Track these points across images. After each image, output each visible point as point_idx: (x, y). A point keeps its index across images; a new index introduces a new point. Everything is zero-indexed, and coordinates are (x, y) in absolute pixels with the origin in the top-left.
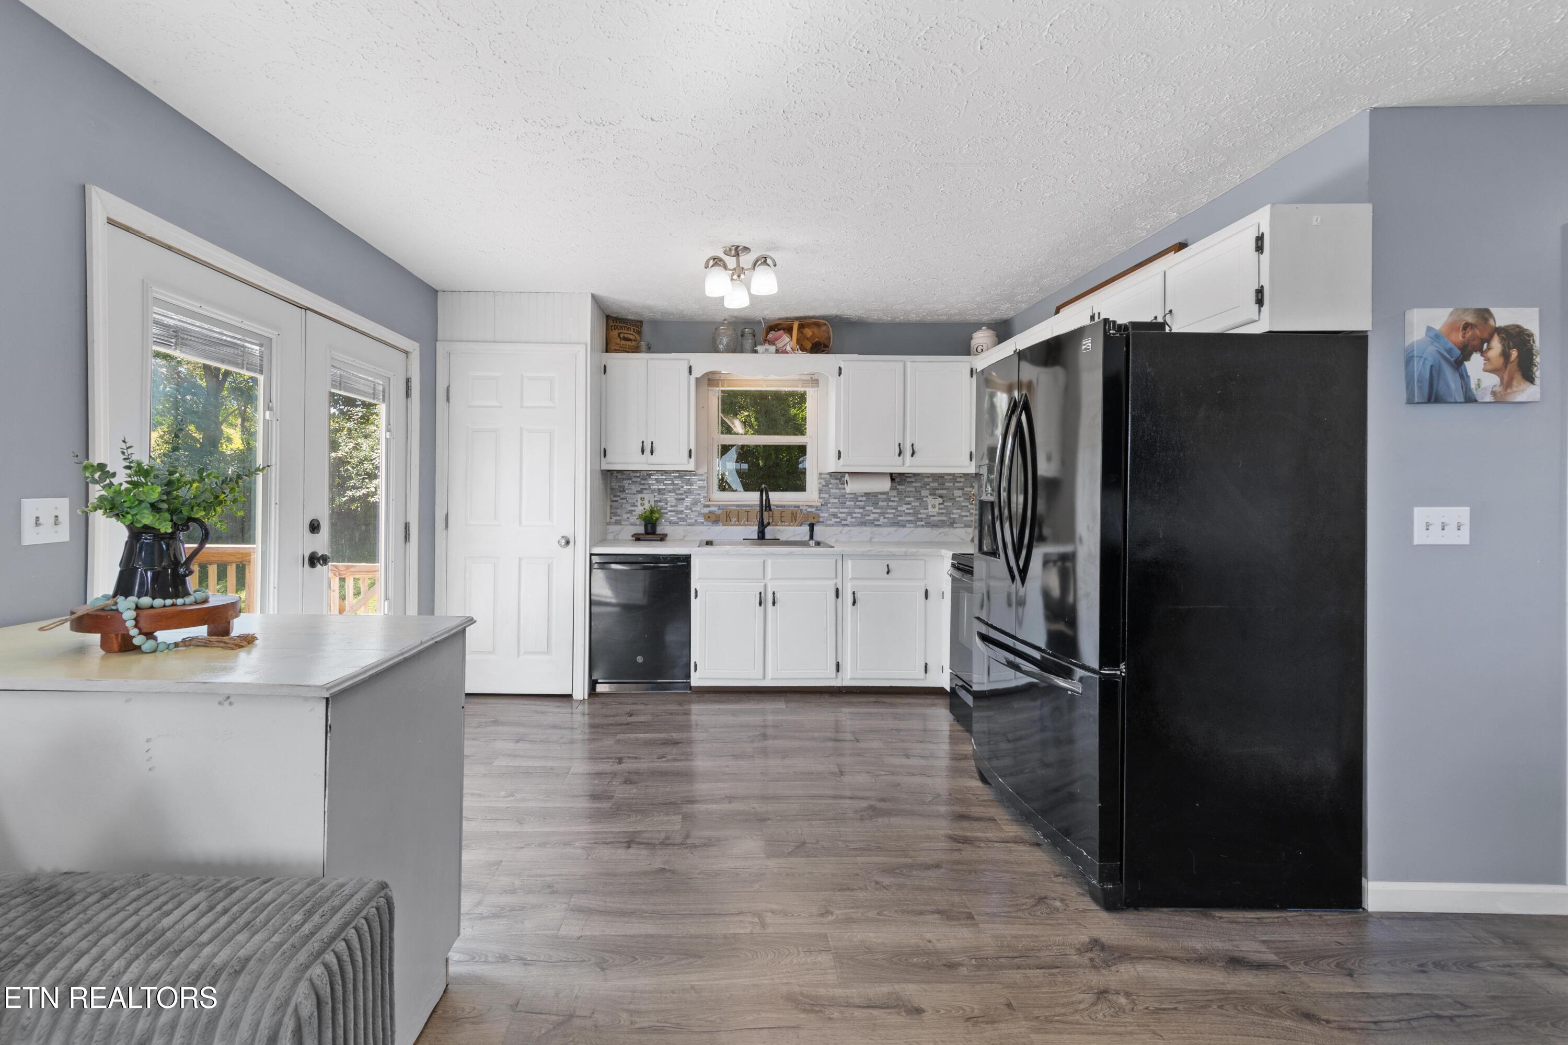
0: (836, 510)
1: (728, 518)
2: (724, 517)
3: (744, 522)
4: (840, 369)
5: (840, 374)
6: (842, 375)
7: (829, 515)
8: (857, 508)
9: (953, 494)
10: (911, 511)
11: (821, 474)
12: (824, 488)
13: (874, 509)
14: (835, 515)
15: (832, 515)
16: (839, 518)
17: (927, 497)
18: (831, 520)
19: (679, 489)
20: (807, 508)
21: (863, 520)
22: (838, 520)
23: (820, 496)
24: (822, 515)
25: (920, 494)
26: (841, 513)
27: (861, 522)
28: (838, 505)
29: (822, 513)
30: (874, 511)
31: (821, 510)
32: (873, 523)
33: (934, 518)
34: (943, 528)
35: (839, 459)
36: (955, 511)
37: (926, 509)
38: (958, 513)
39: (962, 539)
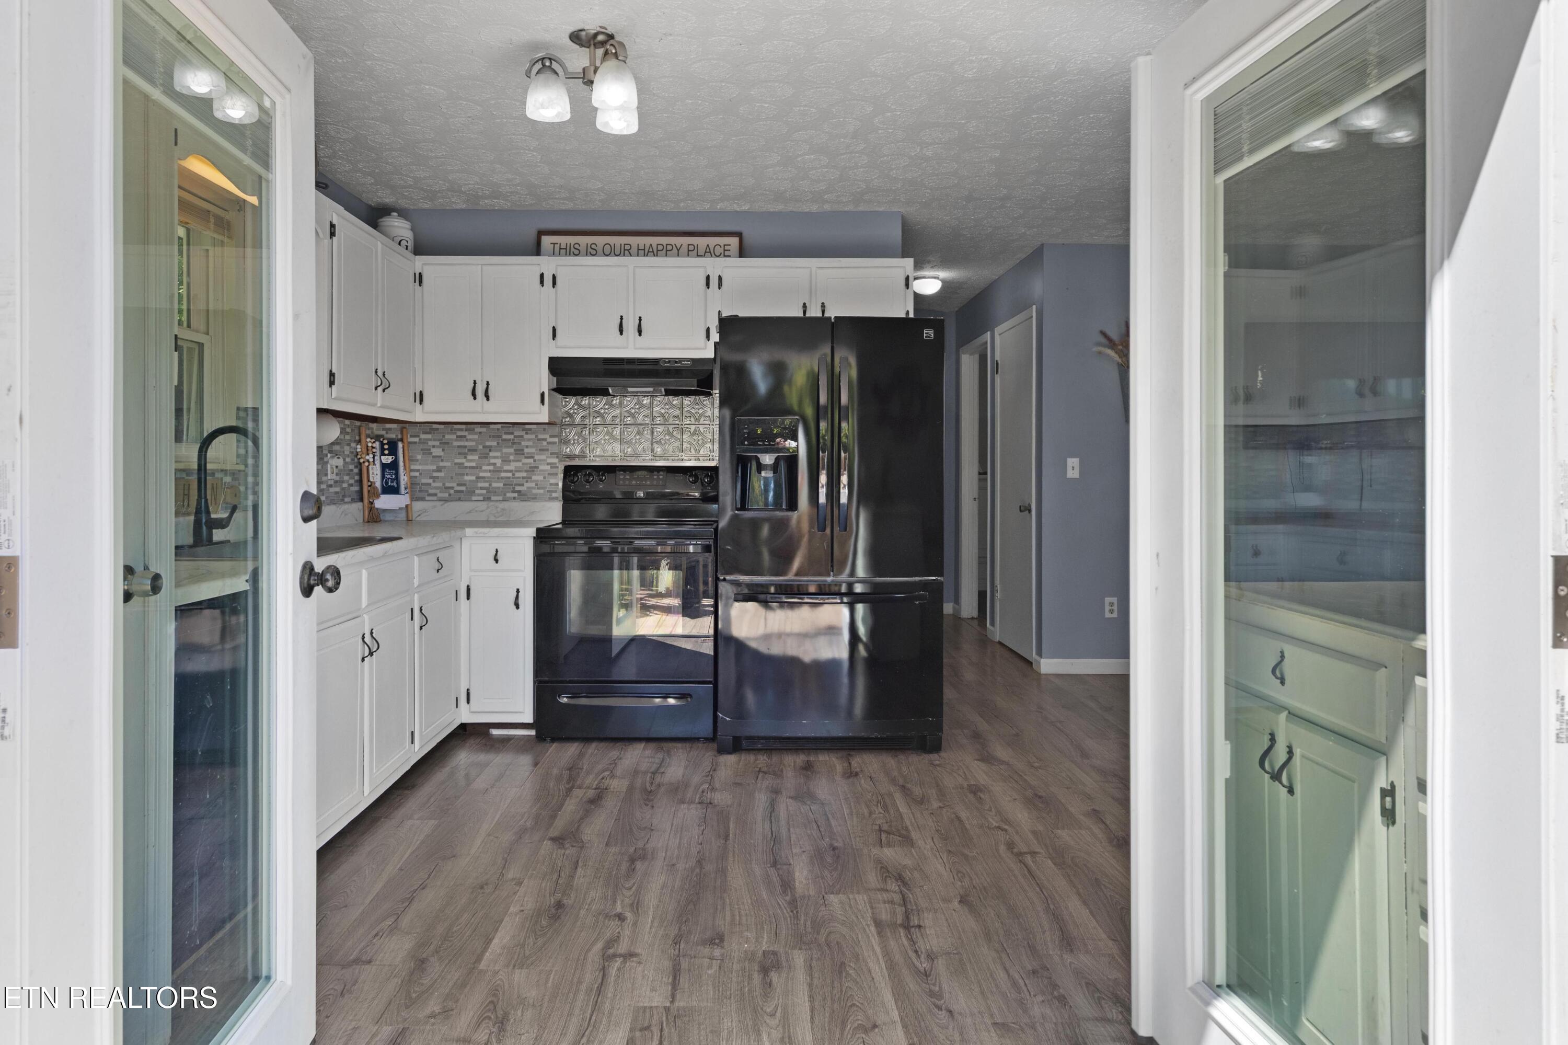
4: (333, 227)
5: (332, 234)
6: (335, 238)
9: (344, 452)
17: (327, 455)
33: (332, 488)
34: (340, 504)
35: (330, 386)
36: (346, 478)
37: (326, 475)
38: (348, 481)
39: (356, 520)
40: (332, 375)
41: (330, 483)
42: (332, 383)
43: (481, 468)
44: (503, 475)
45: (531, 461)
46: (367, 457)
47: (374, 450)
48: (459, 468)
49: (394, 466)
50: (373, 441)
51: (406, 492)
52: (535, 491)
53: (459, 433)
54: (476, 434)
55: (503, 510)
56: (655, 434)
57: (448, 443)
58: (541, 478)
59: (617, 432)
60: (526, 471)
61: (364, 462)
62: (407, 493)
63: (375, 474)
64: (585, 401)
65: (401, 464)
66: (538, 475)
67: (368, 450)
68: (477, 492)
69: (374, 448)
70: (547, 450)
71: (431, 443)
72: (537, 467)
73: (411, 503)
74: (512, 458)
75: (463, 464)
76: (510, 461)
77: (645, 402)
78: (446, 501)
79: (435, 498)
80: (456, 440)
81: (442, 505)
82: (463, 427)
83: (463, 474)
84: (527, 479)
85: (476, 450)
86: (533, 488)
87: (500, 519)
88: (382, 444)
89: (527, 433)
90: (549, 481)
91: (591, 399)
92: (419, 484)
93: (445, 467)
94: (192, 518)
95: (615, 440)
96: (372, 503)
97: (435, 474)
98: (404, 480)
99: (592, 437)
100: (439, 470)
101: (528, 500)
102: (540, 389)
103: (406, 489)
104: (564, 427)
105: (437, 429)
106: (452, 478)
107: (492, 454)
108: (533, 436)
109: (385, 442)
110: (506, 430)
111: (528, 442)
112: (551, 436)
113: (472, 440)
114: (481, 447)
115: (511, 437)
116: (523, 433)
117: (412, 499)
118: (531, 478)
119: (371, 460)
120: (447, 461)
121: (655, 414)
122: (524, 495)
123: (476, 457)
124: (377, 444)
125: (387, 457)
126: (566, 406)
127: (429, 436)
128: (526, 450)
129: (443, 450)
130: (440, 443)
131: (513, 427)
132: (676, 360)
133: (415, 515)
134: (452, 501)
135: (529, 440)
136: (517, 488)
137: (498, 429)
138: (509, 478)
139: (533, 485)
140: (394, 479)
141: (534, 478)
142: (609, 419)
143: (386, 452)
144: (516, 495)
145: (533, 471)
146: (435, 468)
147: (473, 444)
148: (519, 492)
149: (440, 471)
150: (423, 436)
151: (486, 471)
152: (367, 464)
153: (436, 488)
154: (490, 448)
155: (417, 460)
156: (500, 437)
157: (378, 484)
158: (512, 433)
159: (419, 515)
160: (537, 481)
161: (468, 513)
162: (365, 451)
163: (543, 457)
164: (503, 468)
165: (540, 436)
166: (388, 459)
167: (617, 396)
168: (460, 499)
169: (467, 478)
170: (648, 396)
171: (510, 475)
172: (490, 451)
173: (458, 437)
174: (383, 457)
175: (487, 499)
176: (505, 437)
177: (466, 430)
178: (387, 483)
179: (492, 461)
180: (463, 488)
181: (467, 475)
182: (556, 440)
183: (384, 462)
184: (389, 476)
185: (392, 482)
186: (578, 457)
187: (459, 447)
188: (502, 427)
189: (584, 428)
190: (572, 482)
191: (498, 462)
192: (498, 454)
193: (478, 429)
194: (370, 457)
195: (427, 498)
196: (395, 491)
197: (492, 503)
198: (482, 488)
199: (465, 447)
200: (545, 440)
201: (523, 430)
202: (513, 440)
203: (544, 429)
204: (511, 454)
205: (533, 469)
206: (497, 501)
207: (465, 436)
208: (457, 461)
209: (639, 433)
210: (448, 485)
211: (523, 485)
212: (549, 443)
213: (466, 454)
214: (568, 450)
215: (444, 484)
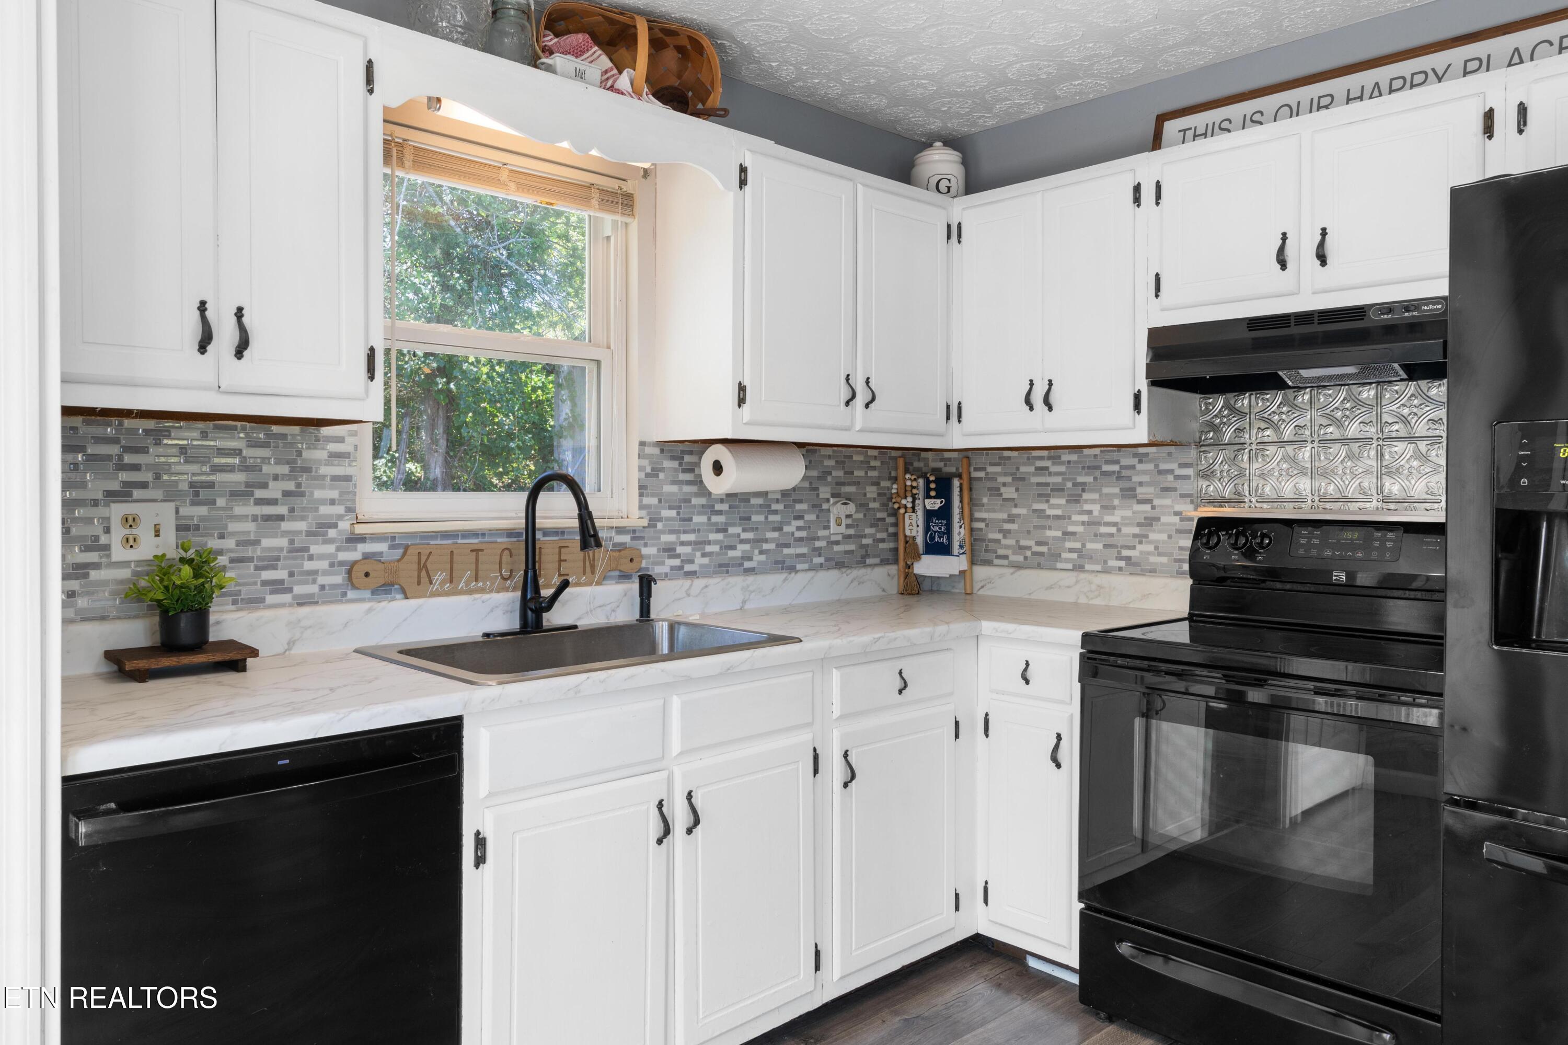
0: (672, 538)
1: (424, 573)
2: (409, 569)
3: (467, 583)
4: (743, 170)
5: (743, 183)
6: (747, 188)
7: (659, 550)
8: (711, 531)
9: (865, 495)
10: (803, 534)
11: (642, 444)
12: (651, 482)
13: (744, 530)
14: (670, 551)
15: (665, 550)
16: (678, 556)
17: (828, 500)
18: (663, 563)
19: (264, 486)
20: (613, 533)
21: (724, 560)
22: (677, 562)
23: (640, 501)
24: (645, 551)
25: (818, 495)
26: (682, 544)
27: (720, 566)
28: (677, 525)
29: (646, 545)
30: (744, 536)
31: (642, 538)
32: (741, 565)
33: (838, 546)
34: (855, 568)
35: (739, 406)
36: (868, 531)
37: (827, 527)
38: (871, 536)
39: (884, 590)
40: (742, 388)
41: (833, 538)
42: (741, 401)
43: (1070, 518)
44: (1103, 530)
45: (1147, 507)
46: (904, 502)
47: (915, 491)
48: (1039, 517)
49: (944, 513)
50: (913, 477)
51: (962, 551)
52: (1153, 559)
53: (1040, 464)
54: (1062, 463)
55: (1100, 587)
56: (1387, 457)
57: (1023, 479)
58: (1164, 537)
59: (1305, 454)
60: (1139, 525)
61: (899, 508)
62: (963, 553)
63: (914, 526)
64: (1244, 401)
65: (956, 511)
66: (1160, 532)
67: (906, 491)
68: (1065, 555)
69: (914, 487)
70: (1175, 489)
71: (1001, 479)
72: (1158, 519)
73: (971, 569)
74: (1116, 502)
75: (1044, 511)
76: (1114, 508)
77: (1365, 395)
78: (1018, 567)
79: (1005, 562)
80: (1034, 475)
81: (1012, 574)
82: (1045, 453)
83: (1044, 528)
84: (1141, 538)
85: (1062, 490)
86: (1149, 553)
87: (1097, 602)
88: (928, 482)
89: (1140, 461)
90: (1178, 543)
91: (1253, 397)
92: (984, 540)
93: (1019, 516)
94: (519, 594)
95: (1303, 472)
96: (909, 567)
97: (1007, 526)
98: (959, 533)
99: (1255, 466)
100: (1011, 519)
101: (1143, 573)
102: (1134, 384)
103: (961, 547)
104: (1203, 449)
105: (1009, 458)
106: (1029, 532)
107: (1085, 496)
108: (1151, 466)
109: (932, 478)
110: (1108, 457)
111: (1143, 472)
112: (1182, 466)
113: (1056, 473)
114: (1069, 485)
115: (1116, 468)
116: (1134, 461)
117: (973, 562)
118: (1146, 536)
119: (909, 505)
120: (1023, 507)
121: (1386, 418)
122: (1137, 564)
123: (1063, 501)
124: (921, 482)
125: (933, 500)
126: (1207, 411)
127: (998, 469)
128: (1139, 490)
129: (1017, 490)
130: (1013, 480)
131: (1118, 451)
132: (1408, 305)
133: (977, 586)
134: (1026, 568)
135: (1144, 472)
136: (1125, 553)
137: (1095, 456)
138: (1112, 535)
139: (1151, 548)
140: (944, 533)
141: (1153, 536)
142: (1288, 433)
143: (933, 493)
144: (1122, 564)
145: (1151, 525)
146: (1005, 516)
147: (1059, 479)
148: (1128, 559)
149: (1013, 522)
150: (991, 469)
151: (1076, 523)
152: (902, 511)
153: (1007, 547)
154: (1083, 487)
155: (983, 505)
156: (1099, 467)
157: (920, 541)
158: (1117, 462)
159: (982, 587)
160: (1158, 541)
161: (1047, 588)
162: (902, 493)
163: (1167, 502)
164: (1102, 518)
165: (1163, 466)
166: (935, 504)
167: (1306, 388)
168: (1039, 566)
169: (1050, 533)
170: (1371, 384)
171: (1113, 530)
172: (1083, 490)
173: (1037, 469)
174: (927, 501)
175: (1079, 568)
176: (1106, 468)
177: (1049, 458)
178: (932, 538)
179: (1087, 507)
180: (1044, 549)
181: (1050, 528)
182: (1190, 471)
183: (928, 507)
184: (937, 529)
185: (940, 537)
186: (1229, 501)
187: (1039, 484)
188: (1101, 451)
189: (1239, 450)
190: (1207, 545)
191: (1096, 508)
192: (1096, 496)
193: (1066, 456)
194: (908, 502)
195: (996, 562)
196: (945, 550)
197: (1083, 576)
198: (1071, 550)
199: (1047, 484)
200: (1171, 472)
201: (1135, 455)
202: (1119, 472)
203: (1170, 454)
204: (1114, 496)
205: (1149, 522)
206: (1093, 571)
207: (1047, 468)
208: (1036, 506)
209: (1350, 456)
210: (1023, 543)
211: (1134, 548)
212: (1177, 478)
213: (1048, 496)
214: (1212, 488)
215: (1017, 542)
